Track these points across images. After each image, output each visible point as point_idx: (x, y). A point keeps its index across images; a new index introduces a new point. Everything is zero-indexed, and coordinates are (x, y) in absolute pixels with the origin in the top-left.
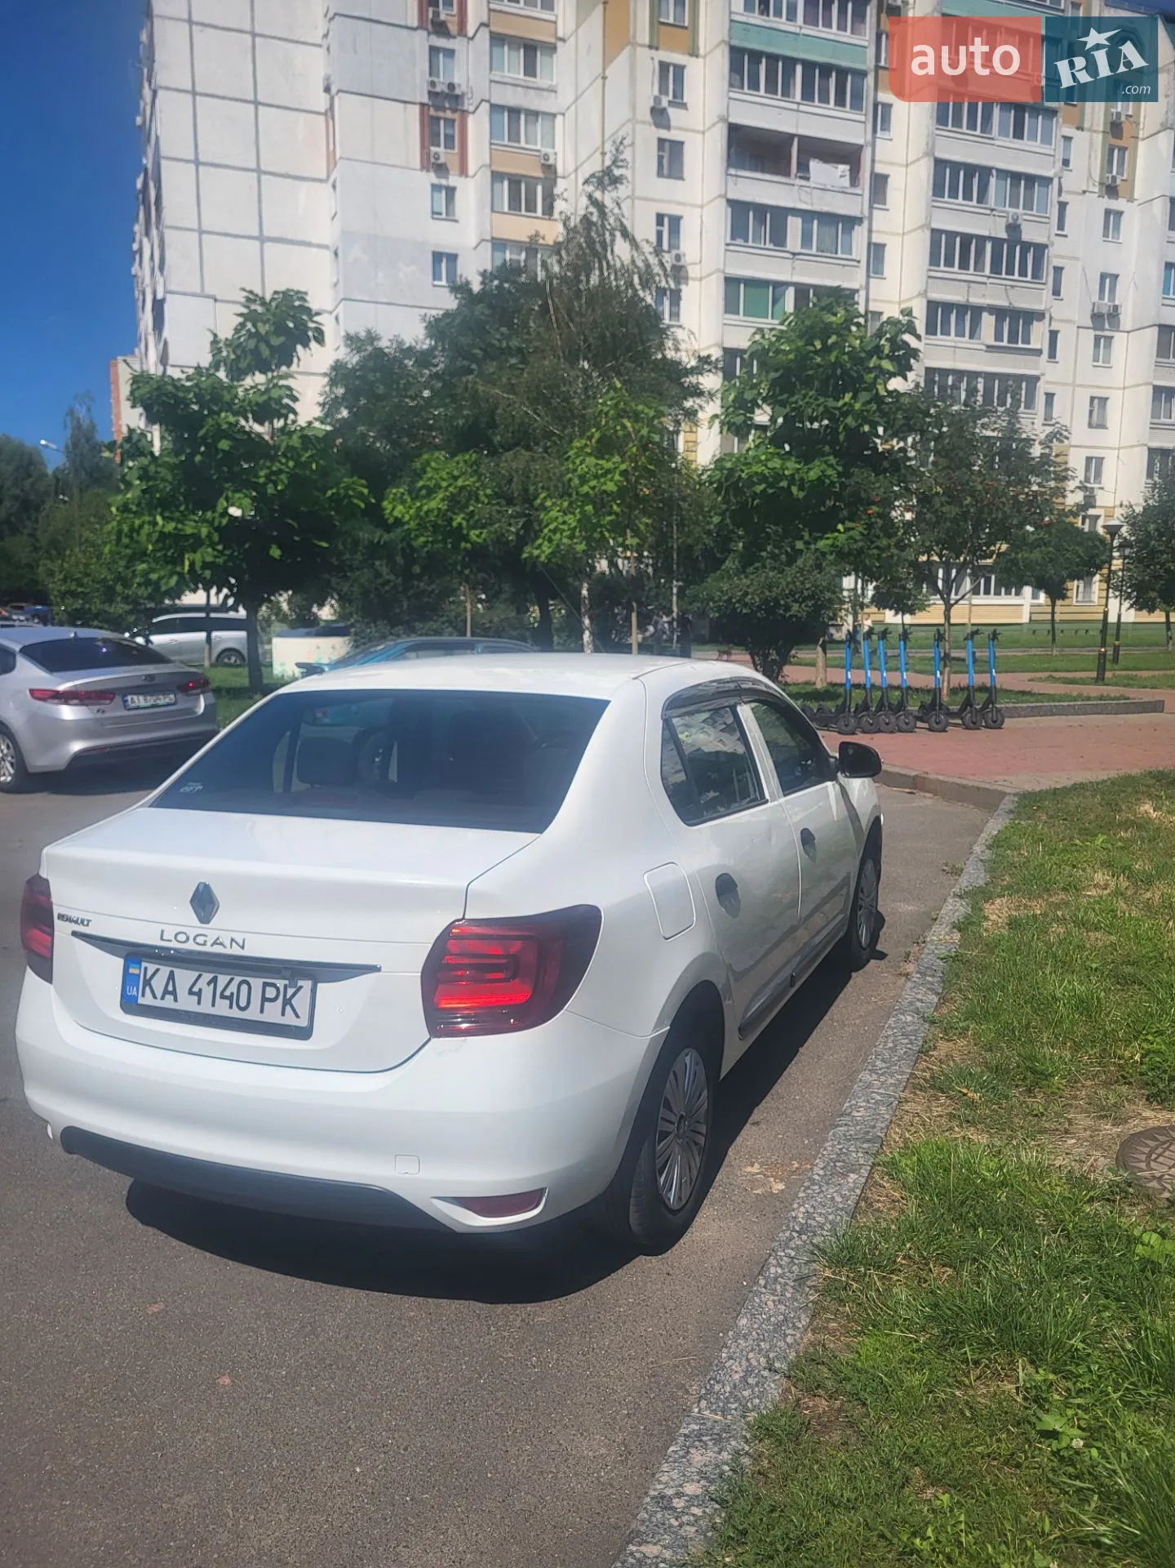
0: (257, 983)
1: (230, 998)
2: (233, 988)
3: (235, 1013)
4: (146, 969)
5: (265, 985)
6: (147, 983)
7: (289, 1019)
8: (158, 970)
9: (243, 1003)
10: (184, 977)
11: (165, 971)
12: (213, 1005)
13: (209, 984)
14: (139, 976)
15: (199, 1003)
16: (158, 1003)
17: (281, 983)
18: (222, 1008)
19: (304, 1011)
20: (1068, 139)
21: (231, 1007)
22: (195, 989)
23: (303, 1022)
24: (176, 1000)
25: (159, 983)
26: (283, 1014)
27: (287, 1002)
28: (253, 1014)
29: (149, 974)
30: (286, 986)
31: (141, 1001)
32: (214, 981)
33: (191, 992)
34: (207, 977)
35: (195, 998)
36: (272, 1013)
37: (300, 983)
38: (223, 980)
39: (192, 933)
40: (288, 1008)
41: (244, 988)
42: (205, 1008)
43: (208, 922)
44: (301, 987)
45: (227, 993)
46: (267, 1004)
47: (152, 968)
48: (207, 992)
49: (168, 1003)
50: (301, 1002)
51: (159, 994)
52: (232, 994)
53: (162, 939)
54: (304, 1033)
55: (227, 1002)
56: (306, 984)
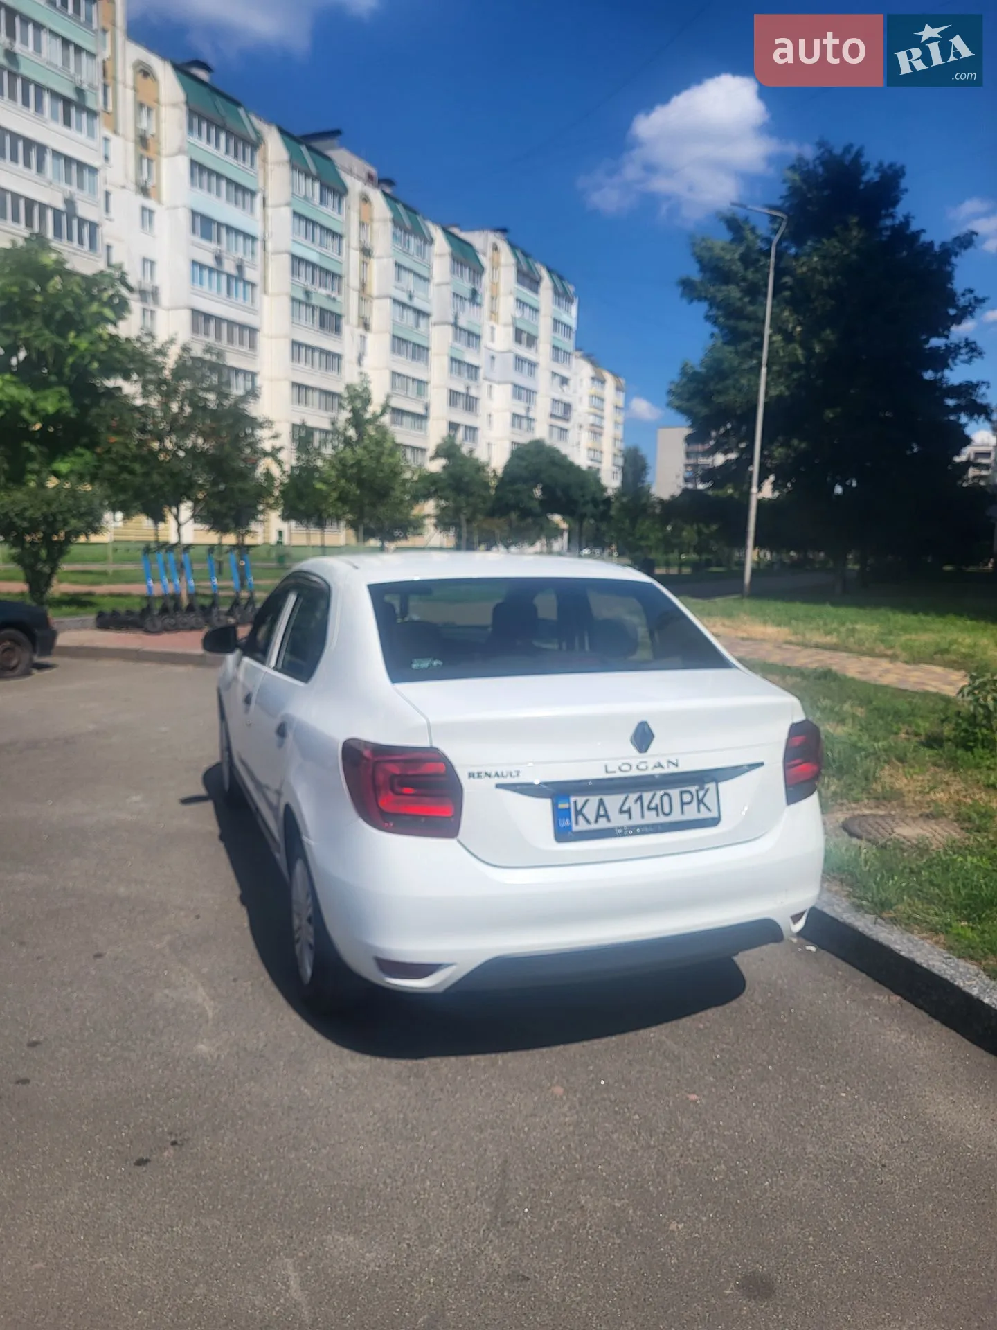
0: (675, 793)
1: (656, 809)
2: (657, 801)
3: (662, 819)
4: (575, 803)
5: (682, 793)
6: (579, 812)
7: (704, 814)
8: (586, 802)
9: (667, 810)
10: (613, 802)
11: (594, 800)
12: (643, 816)
13: (636, 801)
14: (569, 809)
15: (630, 818)
16: (593, 826)
17: (693, 789)
18: (651, 818)
19: (713, 806)
20: (106, 139)
21: (658, 815)
22: (625, 808)
23: (714, 814)
24: (609, 820)
25: (590, 811)
26: (699, 811)
27: (700, 802)
28: (676, 816)
29: (579, 807)
30: (697, 791)
31: (575, 828)
32: (640, 798)
33: (621, 811)
34: (633, 797)
35: (626, 816)
36: (691, 813)
37: (707, 786)
38: (647, 796)
39: (634, 764)
40: (702, 807)
41: (666, 799)
42: (637, 820)
43: (646, 751)
44: (707, 790)
45: (653, 805)
46: (686, 807)
47: (580, 800)
48: (636, 810)
49: (603, 824)
50: (710, 799)
51: (592, 819)
52: (657, 806)
53: (607, 772)
54: (714, 822)
55: (654, 813)
56: (711, 786)
